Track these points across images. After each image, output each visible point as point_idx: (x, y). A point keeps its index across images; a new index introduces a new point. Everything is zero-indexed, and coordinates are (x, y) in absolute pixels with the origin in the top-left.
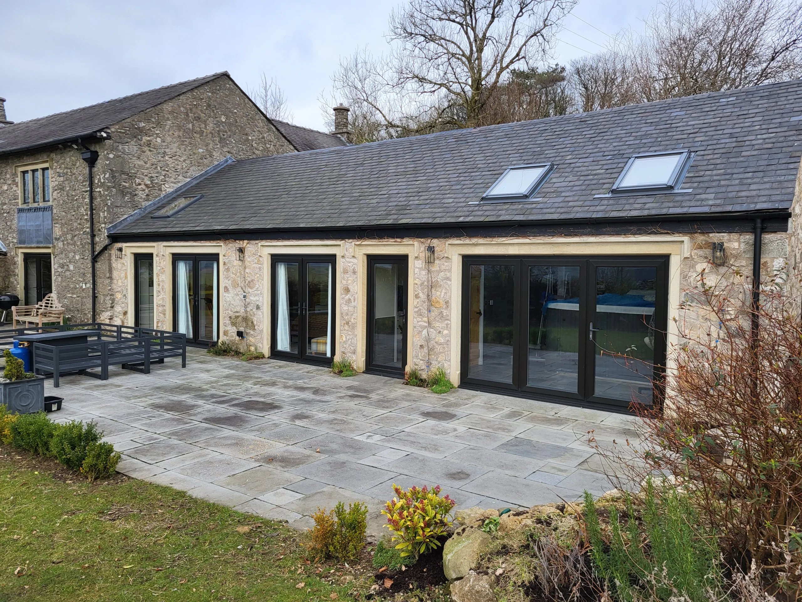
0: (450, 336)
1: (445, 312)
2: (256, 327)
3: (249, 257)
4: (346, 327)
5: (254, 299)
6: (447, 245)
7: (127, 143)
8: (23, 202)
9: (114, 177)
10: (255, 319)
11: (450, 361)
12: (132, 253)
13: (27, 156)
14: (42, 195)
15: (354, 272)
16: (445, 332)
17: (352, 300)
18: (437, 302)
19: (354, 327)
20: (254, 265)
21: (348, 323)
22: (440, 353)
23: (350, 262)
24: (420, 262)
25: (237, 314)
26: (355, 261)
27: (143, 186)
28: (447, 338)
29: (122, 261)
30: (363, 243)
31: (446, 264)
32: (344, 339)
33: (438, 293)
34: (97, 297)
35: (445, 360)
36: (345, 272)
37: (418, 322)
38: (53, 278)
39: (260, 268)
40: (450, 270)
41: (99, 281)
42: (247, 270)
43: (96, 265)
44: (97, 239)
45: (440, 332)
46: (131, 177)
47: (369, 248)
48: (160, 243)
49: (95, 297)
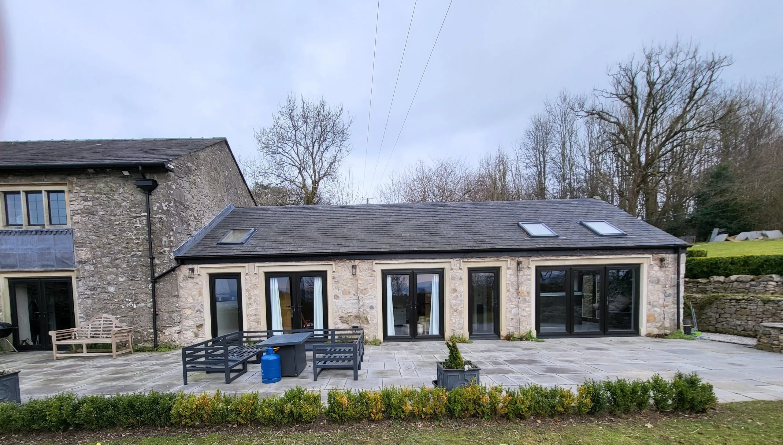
0: (531, 311)
1: (527, 299)
2: (370, 322)
3: (361, 272)
4: (455, 314)
5: (368, 302)
6: (530, 261)
7: (182, 178)
8: (5, 224)
9: (176, 206)
10: (369, 316)
11: (531, 325)
12: (207, 273)
13: (14, 175)
14: (48, 218)
15: (461, 279)
16: (527, 309)
17: (459, 296)
18: (523, 293)
19: (461, 313)
20: (367, 278)
21: (456, 311)
22: (524, 321)
23: (457, 273)
24: (511, 271)
25: (349, 314)
26: (461, 271)
27: (193, 217)
28: (529, 313)
29: (194, 280)
30: (469, 260)
31: (527, 271)
32: (454, 321)
33: (523, 288)
34: (158, 314)
35: (528, 325)
36: (453, 278)
37: (509, 305)
38: (77, 301)
39: (373, 280)
40: (530, 275)
41: (159, 300)
42: (359, 282)
43: (156, 285)
44: (157, 261)
45: (524, 310)
46: (186, 208)
47: (473, 263)
48: (250, 264)
49: (155, 315)
